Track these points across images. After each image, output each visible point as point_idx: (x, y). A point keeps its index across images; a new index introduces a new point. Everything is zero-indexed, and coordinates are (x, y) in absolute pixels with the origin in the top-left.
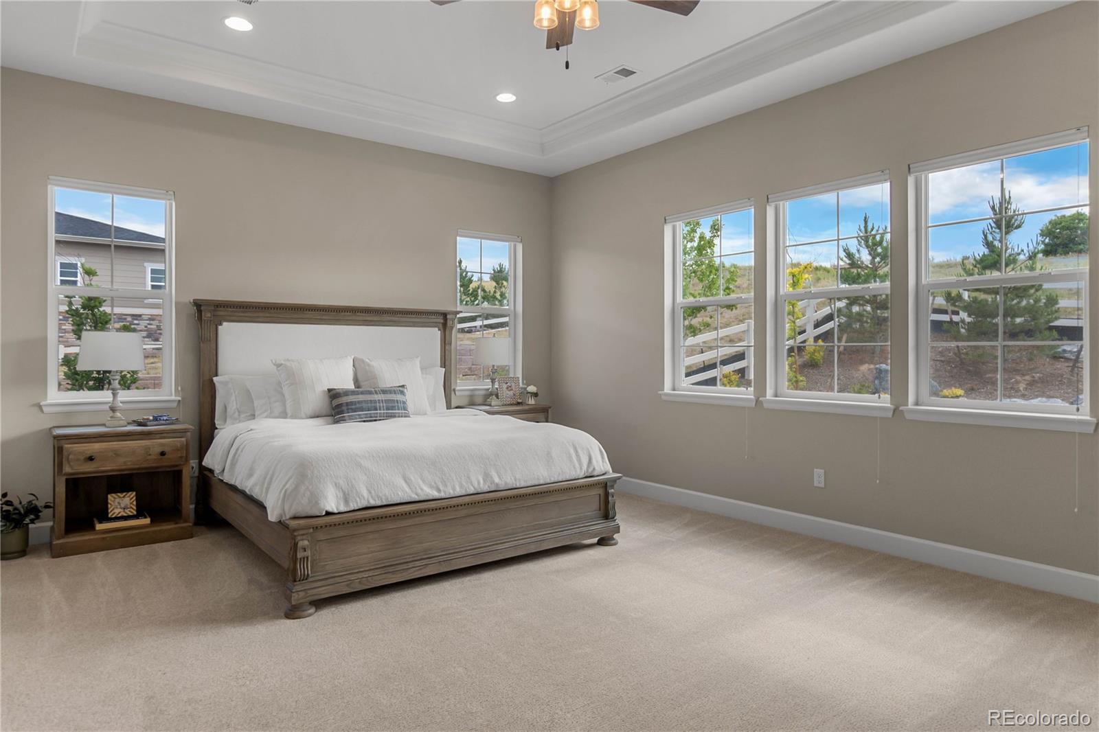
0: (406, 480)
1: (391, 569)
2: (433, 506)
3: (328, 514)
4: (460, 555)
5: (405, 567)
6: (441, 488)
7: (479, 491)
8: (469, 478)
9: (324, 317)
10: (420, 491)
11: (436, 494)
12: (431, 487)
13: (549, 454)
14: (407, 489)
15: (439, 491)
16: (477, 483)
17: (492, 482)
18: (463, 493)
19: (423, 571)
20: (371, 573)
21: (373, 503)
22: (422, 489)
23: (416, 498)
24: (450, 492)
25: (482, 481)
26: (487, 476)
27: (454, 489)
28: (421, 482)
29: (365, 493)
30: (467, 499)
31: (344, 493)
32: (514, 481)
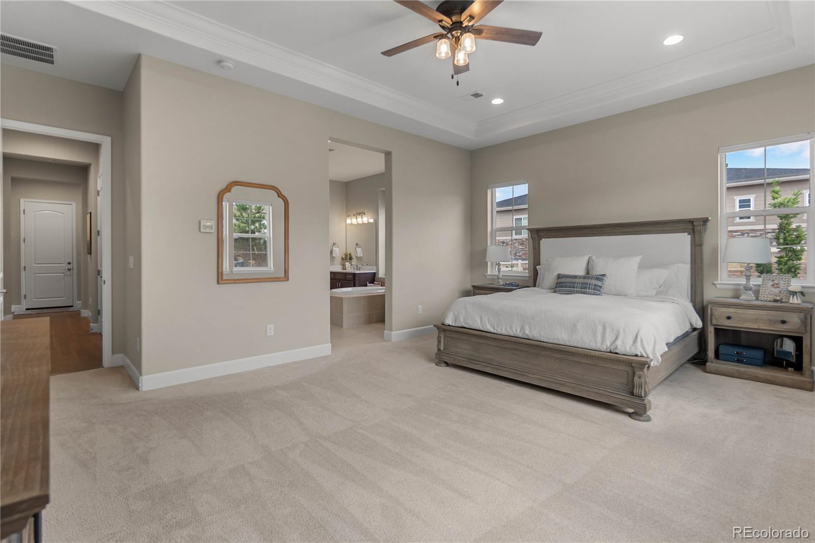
0: (481, 318)
1: (471, 361)
2: (488, 335)
3: (449, 325)
4: (505, 369)
5: (477, 362)
6: (495, 327)
7: (516, 335)
8: (511, 326)
9: (595, 232)
10: (484, 326)
11: (492, 330)
12: (491, 325)
13: (575, 325)
14: (479, 323)
15: (494, 329)
16: (515, 330)
17: (524, 333)
18: (507, 334)
19: (486, 369)
20: (463, 359)
21: (464, 325)
22: (486, 326)
23: (482, 329)
24: (499, 330)
25: (519, 330)
26: (522, 328)
27: (502, 330)
28: (487, 322)
29: (462, 320)
30: (507, 338)
31: (455, 318)
32: (539, 336)
